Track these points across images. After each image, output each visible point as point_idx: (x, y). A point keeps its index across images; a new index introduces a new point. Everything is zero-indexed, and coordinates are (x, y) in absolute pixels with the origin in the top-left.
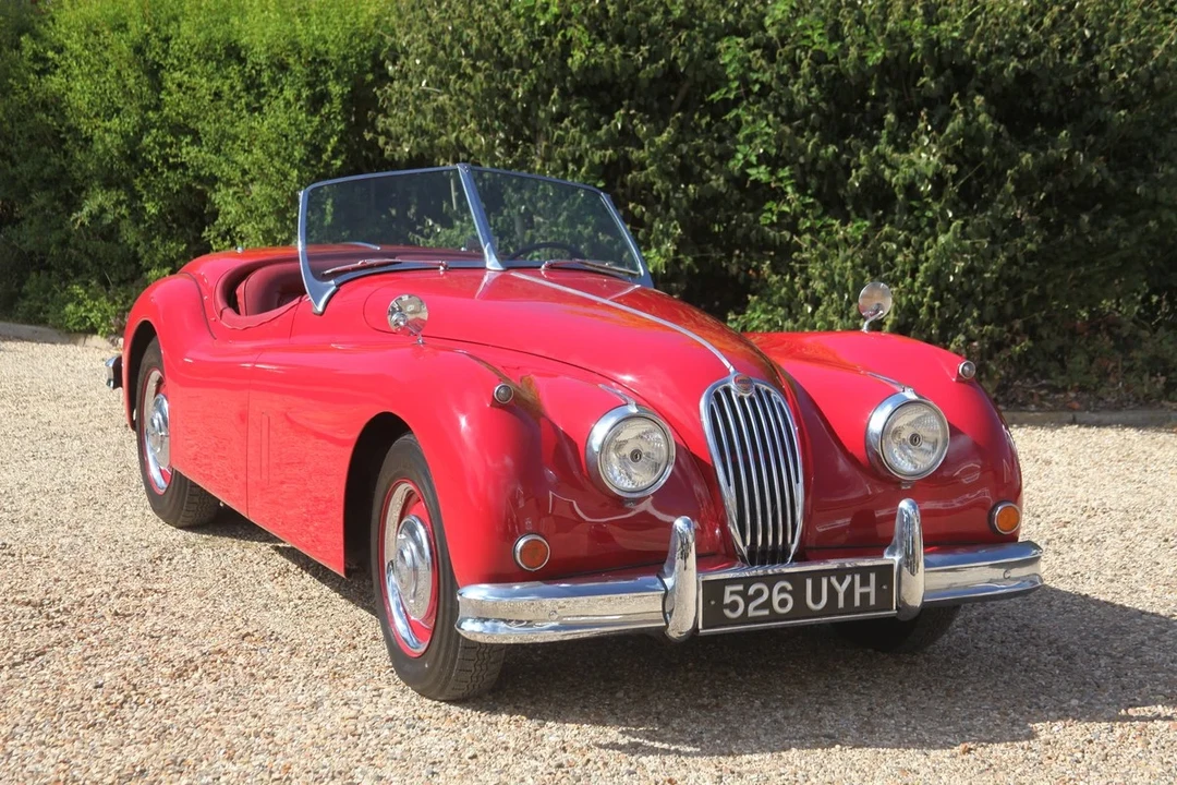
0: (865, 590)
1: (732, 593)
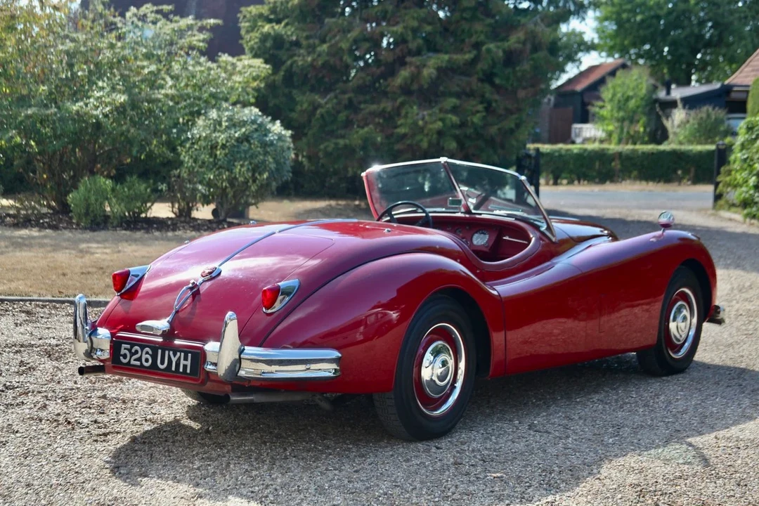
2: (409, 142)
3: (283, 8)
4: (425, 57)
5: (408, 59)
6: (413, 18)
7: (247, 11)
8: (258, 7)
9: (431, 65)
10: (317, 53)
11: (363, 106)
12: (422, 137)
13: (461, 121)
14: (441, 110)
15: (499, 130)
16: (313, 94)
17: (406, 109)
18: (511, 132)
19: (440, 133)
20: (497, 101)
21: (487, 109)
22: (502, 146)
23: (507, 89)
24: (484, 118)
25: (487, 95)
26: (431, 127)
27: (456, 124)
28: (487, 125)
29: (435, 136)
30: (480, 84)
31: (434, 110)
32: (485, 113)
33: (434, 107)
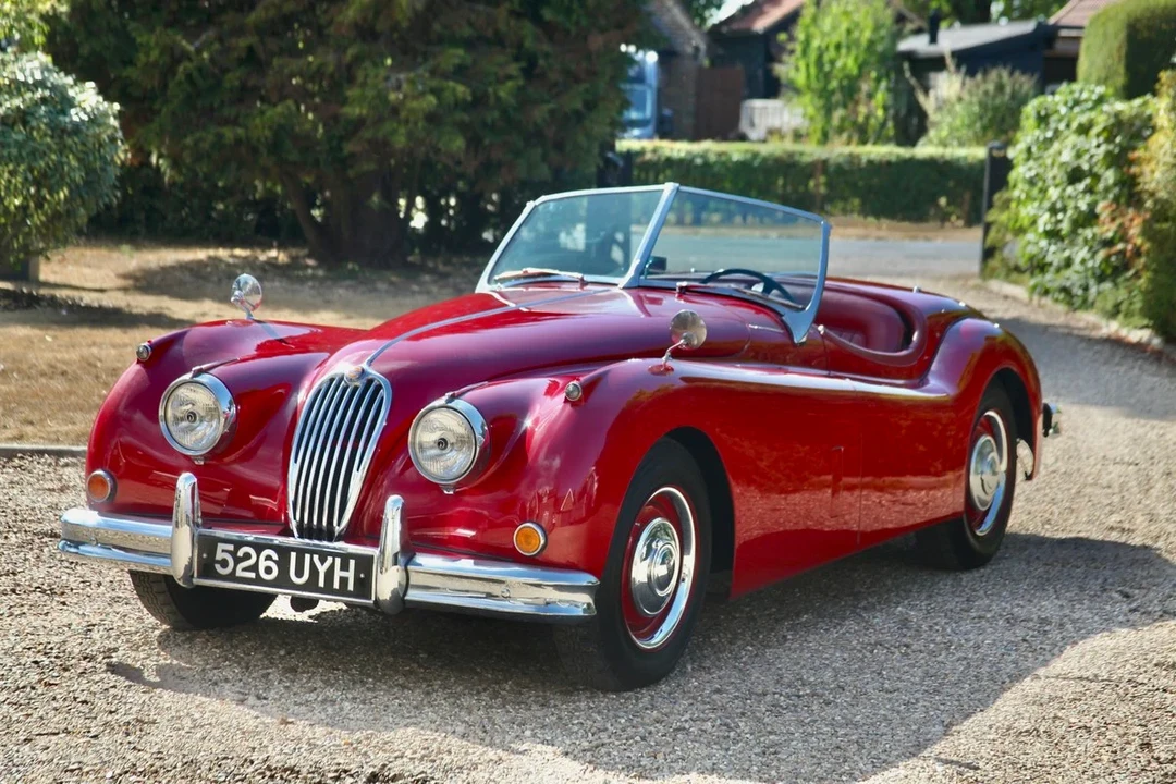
0: (344, 574)
1: (223, 551)
2: (370, 135)
11: (276, 62)
12: (395, 125)
13: (473, 94)
14: (433, 73)
15: (552, 112)
16: (170, 32)
17: (365, 69)
18: (579, 116)
19: (432, 118)
20: (547, 56)
21: (530, 72)
22: (559, 146)
23: (568, 32)
24: (520, 89)
25: (528, 43)
26: (414, 104)
27: (464, 100)
28: (524, 101)
29: (420, 124)
30: (513, 22)
31: (421, 71)
32: (521, 82)
33: (421, 64)
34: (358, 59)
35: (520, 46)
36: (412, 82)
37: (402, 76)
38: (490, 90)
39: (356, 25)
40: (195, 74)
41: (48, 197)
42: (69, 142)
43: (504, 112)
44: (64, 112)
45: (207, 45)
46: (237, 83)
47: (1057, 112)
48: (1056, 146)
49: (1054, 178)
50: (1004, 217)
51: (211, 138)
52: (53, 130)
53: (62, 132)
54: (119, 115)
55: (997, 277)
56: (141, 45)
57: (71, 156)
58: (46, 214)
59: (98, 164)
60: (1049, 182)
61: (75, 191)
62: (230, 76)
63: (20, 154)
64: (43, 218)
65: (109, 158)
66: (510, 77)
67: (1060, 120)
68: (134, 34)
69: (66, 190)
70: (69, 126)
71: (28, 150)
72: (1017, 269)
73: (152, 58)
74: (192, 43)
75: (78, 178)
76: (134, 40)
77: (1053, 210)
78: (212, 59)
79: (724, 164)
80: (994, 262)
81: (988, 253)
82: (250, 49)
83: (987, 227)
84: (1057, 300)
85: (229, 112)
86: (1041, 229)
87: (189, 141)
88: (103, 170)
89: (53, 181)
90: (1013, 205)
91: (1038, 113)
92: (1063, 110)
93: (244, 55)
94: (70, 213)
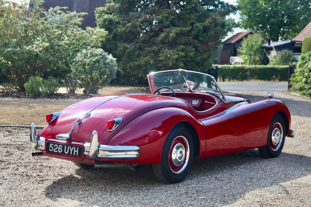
2: (164, 63)
3: (112, 8)
4: (171, 29)
5: (164, 29)
6: (166, 13)
7: (98, 9)
8: (102, 8)
9: (173, 32)
10: (126, 27)
11: (145, 48)
12: (169, 61)
13: (185, 55)
14: (177, 50)
15: (201, 58)
16: (125, 43)
17: (163, 50)
18: (206, 59)
19: (177, 60)
20: (200, 47)
21: (196, 50)
22: (202, 65)
23: (204, 42)
24: (195, 53)
25: (196, 44)
26: (173, 57)
27: (183, 56)
28: (196, 56)
29: (174, 61)
30: (193, 40)
31: (174, 50)
32: (195, 52)
33: (174, 49)
34: (161, 48)
35: (194, 45)
36: (173, 52)
37: (171, 51)
38: (189, 54)
39: (161, 41)
40: (130, 52)
41: (103, 77)
42: (107, 66)
43: (191, 58)
44: (106, 60)
45: (132, 46)
46: (138, 53)
47: (306, 57)
48: (307, 64)
49: (306, 71)
50: (294, 79)
51: (133, 64)
52: (104, 63)
53: (105, 64)
54: (116, 61)
55: (292, 91)
56: (119, 46)
57: (107, 69)
58: (102, 80)
59: (112, 70)
60: (305, 72)
61: (108, 75)
62: (136, 52)
63: (97, 69)
64: (102, 81)
65: (114, 69)
66: (192, 51)
67: (307, 59)
68: (118, 44)
69: (106, 76)
70: (107, 63)
71: (99, 68)
72: (296, 90)
73: (121, 49)
74: (129, 46)
75: (108, 73)
76: (117, 45)
77: (306, 77)
78: (133, 49)
79: (229, 69)
80: (291, 89)
81: (290, 86)
82: (140, 46)
83: (289, 81)
84: (307, 96)
85: (137, 59)
86: (304, 81)
87: (128, 65)
88: (113, 71)
89: (104, 74)
90: (296, 77)
91: (302, 57)
92: (308, 57)
93: (139, 47)
94: (107, 80)
